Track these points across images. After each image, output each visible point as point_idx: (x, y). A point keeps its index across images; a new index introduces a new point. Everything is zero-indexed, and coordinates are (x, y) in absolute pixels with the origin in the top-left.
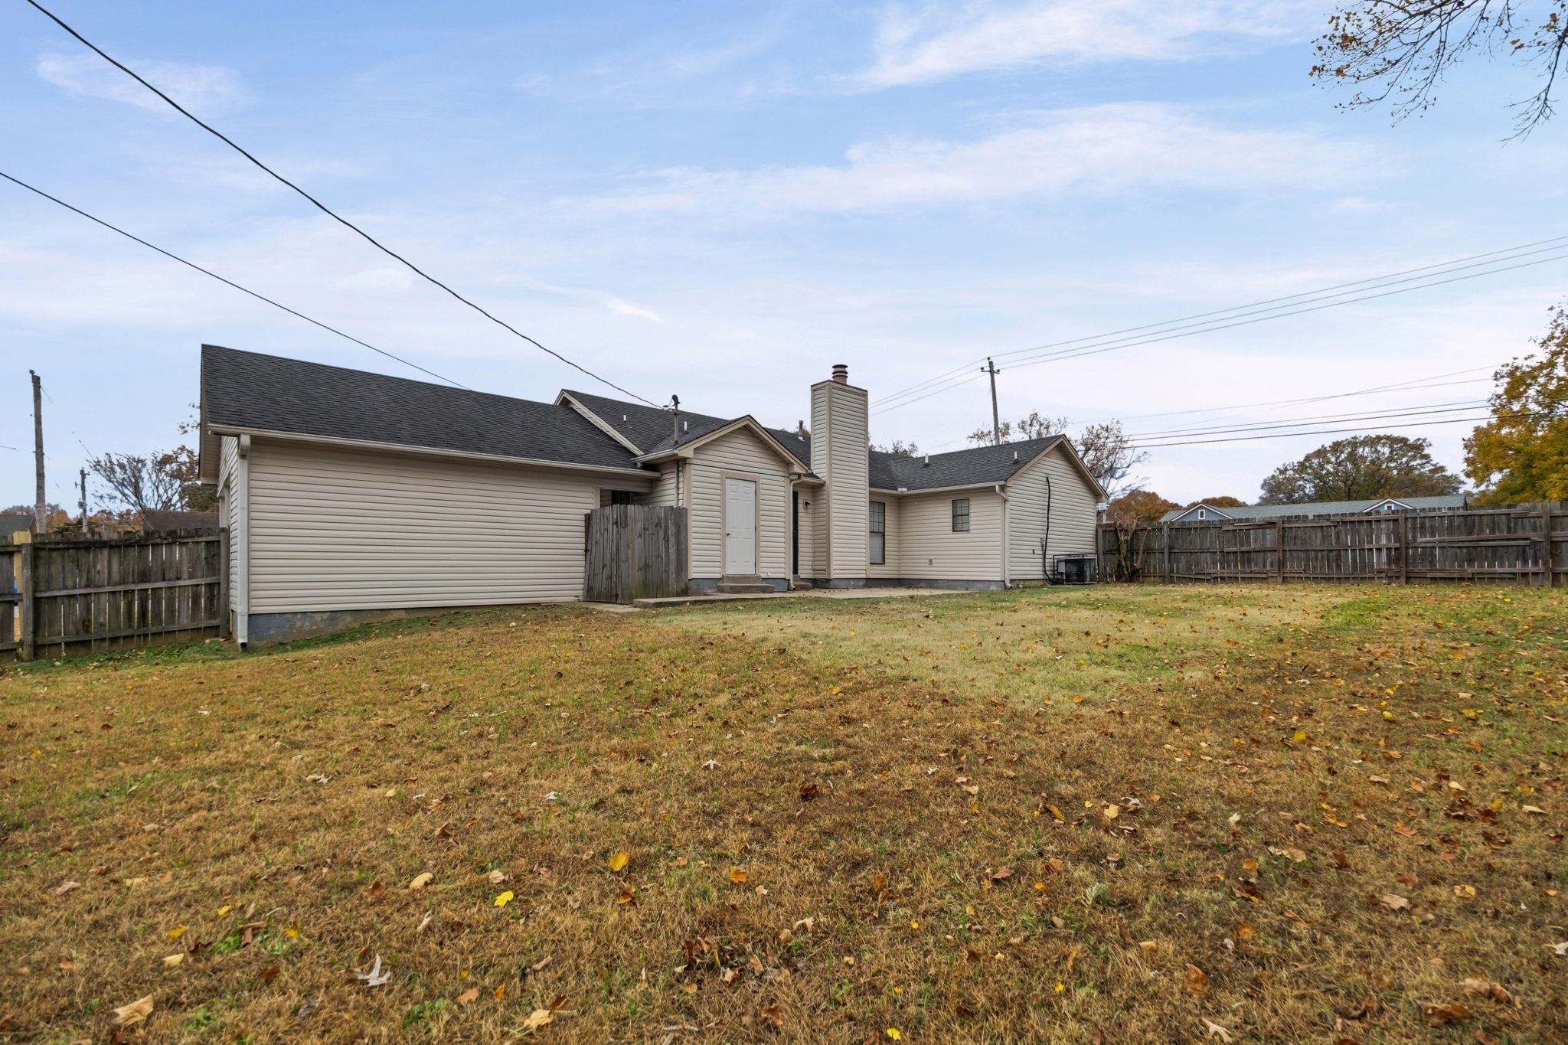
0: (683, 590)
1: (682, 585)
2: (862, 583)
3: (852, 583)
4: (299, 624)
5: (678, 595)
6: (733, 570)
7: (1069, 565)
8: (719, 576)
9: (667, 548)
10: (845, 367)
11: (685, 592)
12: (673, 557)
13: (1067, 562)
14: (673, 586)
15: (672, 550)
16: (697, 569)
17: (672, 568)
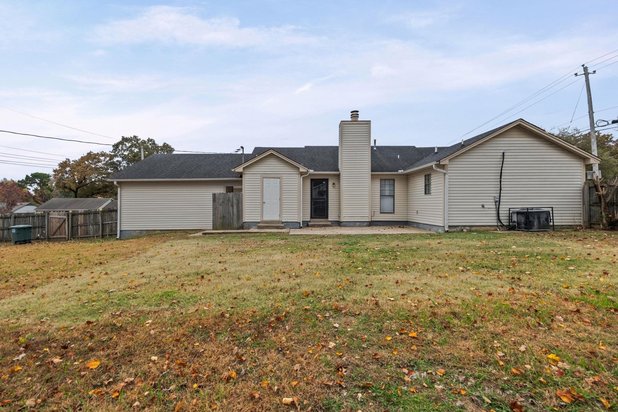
0: (240, 227)
1: (240, 225)
2: (365, 224)
3: (358, 224)
4: (133, 233)
5: (238, 229)
6: (267, 217)
7: (519, 216)
8: (259, 221)
9: (233, 209)
10: (357, 111)
11: (242, 227)
12: (235, 213)
13: (518, 213)
14: (236, 225)
15: (235, 210)
16: (247, 218)
17: (235, 218)
